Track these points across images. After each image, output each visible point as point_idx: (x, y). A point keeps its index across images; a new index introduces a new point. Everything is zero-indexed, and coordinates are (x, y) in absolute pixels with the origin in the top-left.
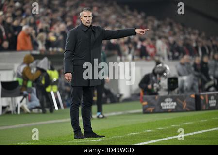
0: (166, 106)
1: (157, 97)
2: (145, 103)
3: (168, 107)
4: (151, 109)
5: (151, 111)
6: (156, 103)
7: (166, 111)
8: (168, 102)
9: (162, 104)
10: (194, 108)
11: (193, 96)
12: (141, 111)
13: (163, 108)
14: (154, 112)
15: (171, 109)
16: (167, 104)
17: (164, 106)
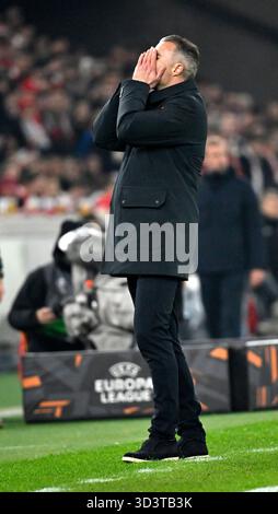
0: (116, 392)
1: (79, 358)
2: (35, 381)
3: (121, 398)
4: (57, 405)
5: (58, 413)
6: (74, 381)
7: (117, 413)
8: (124, 378)
9: (98, 386)
10: (225, 399)
11: (221, 353)
12: (18, 411)
13: (104, 400)
14: (69, 418)
15: (135, 403)
16: (119, 384)
17: (106, 393)
